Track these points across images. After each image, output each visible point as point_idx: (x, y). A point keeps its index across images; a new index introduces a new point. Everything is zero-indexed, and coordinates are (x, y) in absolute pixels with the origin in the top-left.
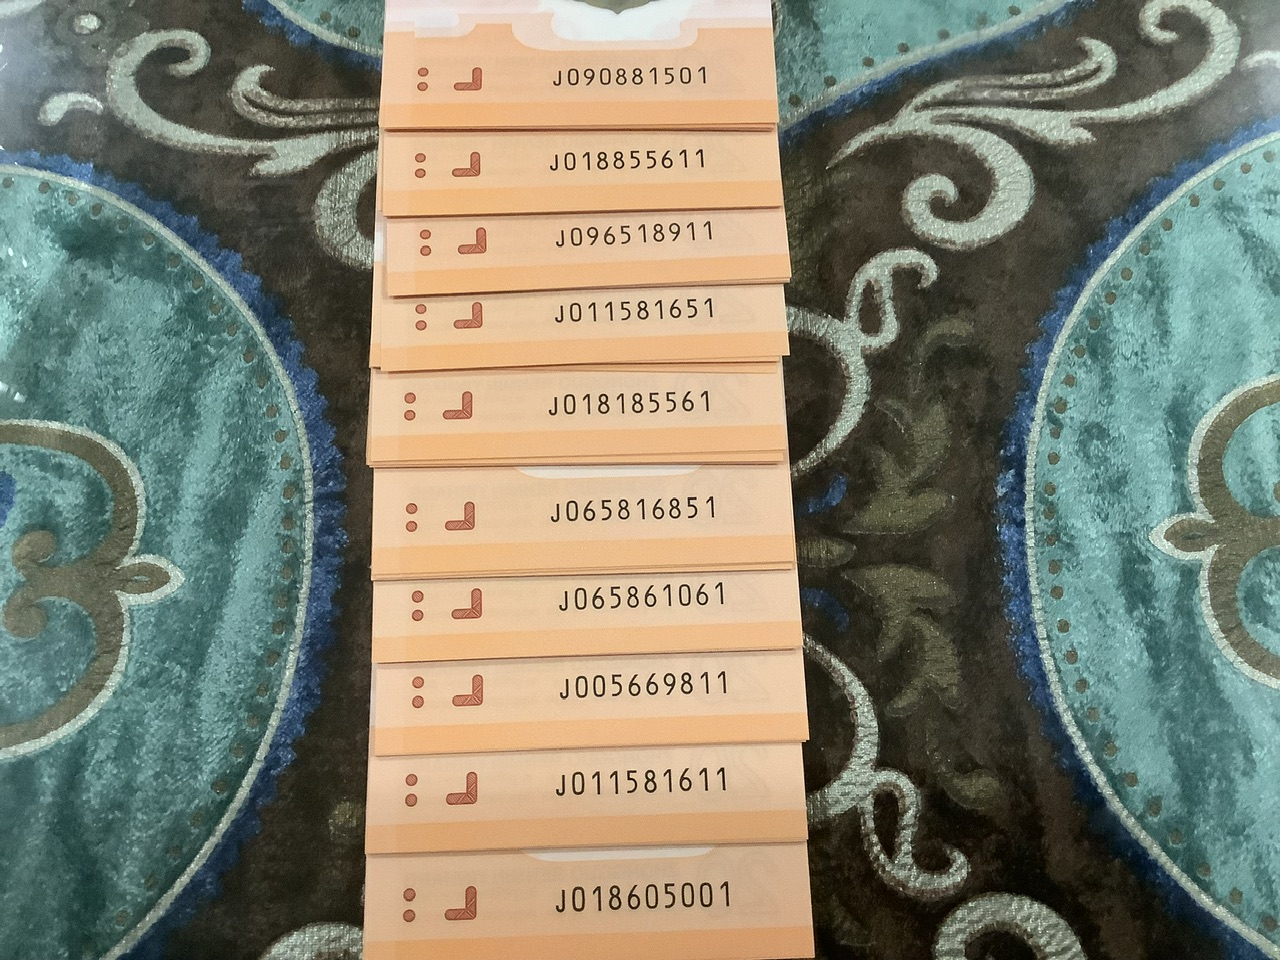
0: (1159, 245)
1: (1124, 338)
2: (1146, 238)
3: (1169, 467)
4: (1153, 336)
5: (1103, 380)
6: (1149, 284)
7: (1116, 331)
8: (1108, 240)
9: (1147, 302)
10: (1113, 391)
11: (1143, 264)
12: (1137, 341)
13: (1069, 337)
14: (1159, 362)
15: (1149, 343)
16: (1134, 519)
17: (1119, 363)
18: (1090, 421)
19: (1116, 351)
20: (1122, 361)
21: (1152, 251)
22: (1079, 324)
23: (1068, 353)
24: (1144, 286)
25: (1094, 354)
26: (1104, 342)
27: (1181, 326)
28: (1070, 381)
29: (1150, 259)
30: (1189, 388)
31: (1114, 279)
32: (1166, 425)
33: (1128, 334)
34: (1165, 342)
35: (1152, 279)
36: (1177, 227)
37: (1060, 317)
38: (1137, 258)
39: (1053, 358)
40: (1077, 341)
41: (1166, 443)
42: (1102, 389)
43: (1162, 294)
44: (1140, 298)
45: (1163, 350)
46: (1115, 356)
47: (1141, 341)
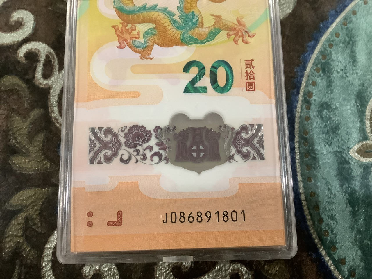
0: (351, 22)
1: (337, 64)
2: (345, 19)
3: (357, 121)
4: (350, 62)
5: (328, 83)
6: (347, 39)
7: (333, 60)
8: (329, 20)
9: (346, 47)
10: (333, 87)
11: (344, 30)
12: (343, 65)
13: (313, 64)
14: (352, 74)
15: (348, 66)
16: (343, 145)
17: (335, 75)
18: (323, 101)
19: (334, 70)
20: (337, 74)
21: (348, 24)
22: (318, 57)
23: (313, 71)
24: (345, 41)
25: (324, 71)
26: (329, 66)
27: (362, 57)
28: (314, 84)
29: (347, 28)
30: (365, 85)
31: (332, 37)
32: (356, 102)
33: (338, 62)
34: (355, 65)
35: (348, 37)
36: (358, 14)
37: (309, 55)
38: (342, 27)
39: (306, 73)
40: (316, 65)
41: (356, 110)
42: (328, 87)
43: (353, 43)
44: (344, 45)
45: (354, 68)
46: (333, 71)
47: (344, 65)
